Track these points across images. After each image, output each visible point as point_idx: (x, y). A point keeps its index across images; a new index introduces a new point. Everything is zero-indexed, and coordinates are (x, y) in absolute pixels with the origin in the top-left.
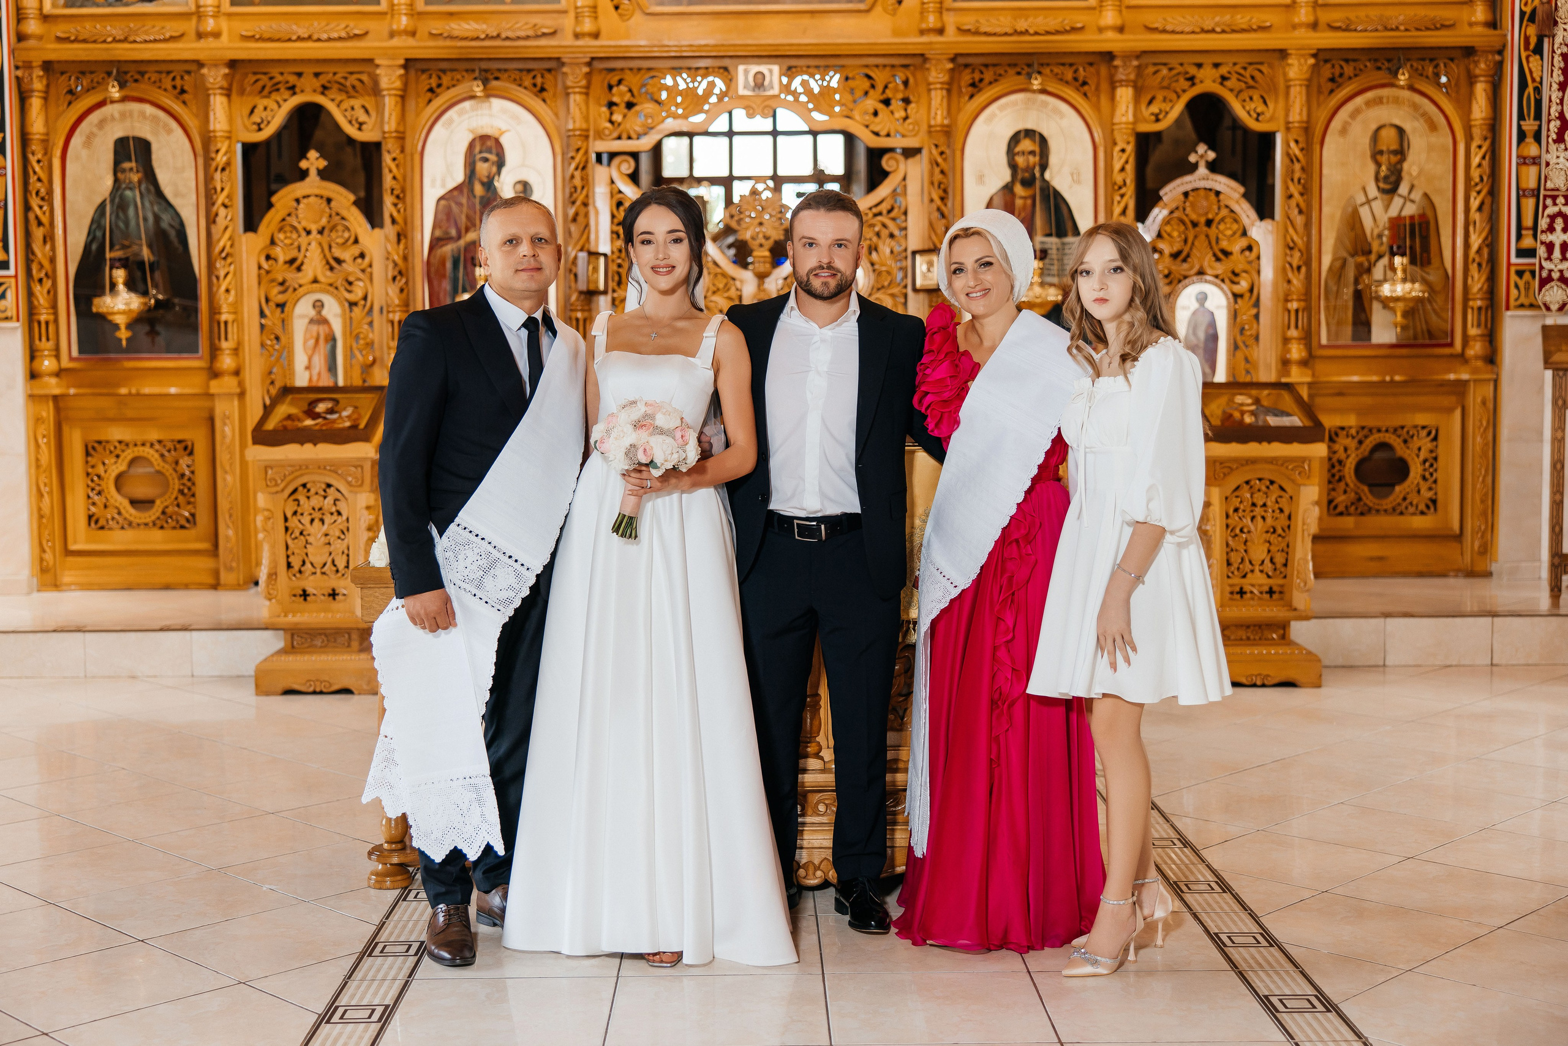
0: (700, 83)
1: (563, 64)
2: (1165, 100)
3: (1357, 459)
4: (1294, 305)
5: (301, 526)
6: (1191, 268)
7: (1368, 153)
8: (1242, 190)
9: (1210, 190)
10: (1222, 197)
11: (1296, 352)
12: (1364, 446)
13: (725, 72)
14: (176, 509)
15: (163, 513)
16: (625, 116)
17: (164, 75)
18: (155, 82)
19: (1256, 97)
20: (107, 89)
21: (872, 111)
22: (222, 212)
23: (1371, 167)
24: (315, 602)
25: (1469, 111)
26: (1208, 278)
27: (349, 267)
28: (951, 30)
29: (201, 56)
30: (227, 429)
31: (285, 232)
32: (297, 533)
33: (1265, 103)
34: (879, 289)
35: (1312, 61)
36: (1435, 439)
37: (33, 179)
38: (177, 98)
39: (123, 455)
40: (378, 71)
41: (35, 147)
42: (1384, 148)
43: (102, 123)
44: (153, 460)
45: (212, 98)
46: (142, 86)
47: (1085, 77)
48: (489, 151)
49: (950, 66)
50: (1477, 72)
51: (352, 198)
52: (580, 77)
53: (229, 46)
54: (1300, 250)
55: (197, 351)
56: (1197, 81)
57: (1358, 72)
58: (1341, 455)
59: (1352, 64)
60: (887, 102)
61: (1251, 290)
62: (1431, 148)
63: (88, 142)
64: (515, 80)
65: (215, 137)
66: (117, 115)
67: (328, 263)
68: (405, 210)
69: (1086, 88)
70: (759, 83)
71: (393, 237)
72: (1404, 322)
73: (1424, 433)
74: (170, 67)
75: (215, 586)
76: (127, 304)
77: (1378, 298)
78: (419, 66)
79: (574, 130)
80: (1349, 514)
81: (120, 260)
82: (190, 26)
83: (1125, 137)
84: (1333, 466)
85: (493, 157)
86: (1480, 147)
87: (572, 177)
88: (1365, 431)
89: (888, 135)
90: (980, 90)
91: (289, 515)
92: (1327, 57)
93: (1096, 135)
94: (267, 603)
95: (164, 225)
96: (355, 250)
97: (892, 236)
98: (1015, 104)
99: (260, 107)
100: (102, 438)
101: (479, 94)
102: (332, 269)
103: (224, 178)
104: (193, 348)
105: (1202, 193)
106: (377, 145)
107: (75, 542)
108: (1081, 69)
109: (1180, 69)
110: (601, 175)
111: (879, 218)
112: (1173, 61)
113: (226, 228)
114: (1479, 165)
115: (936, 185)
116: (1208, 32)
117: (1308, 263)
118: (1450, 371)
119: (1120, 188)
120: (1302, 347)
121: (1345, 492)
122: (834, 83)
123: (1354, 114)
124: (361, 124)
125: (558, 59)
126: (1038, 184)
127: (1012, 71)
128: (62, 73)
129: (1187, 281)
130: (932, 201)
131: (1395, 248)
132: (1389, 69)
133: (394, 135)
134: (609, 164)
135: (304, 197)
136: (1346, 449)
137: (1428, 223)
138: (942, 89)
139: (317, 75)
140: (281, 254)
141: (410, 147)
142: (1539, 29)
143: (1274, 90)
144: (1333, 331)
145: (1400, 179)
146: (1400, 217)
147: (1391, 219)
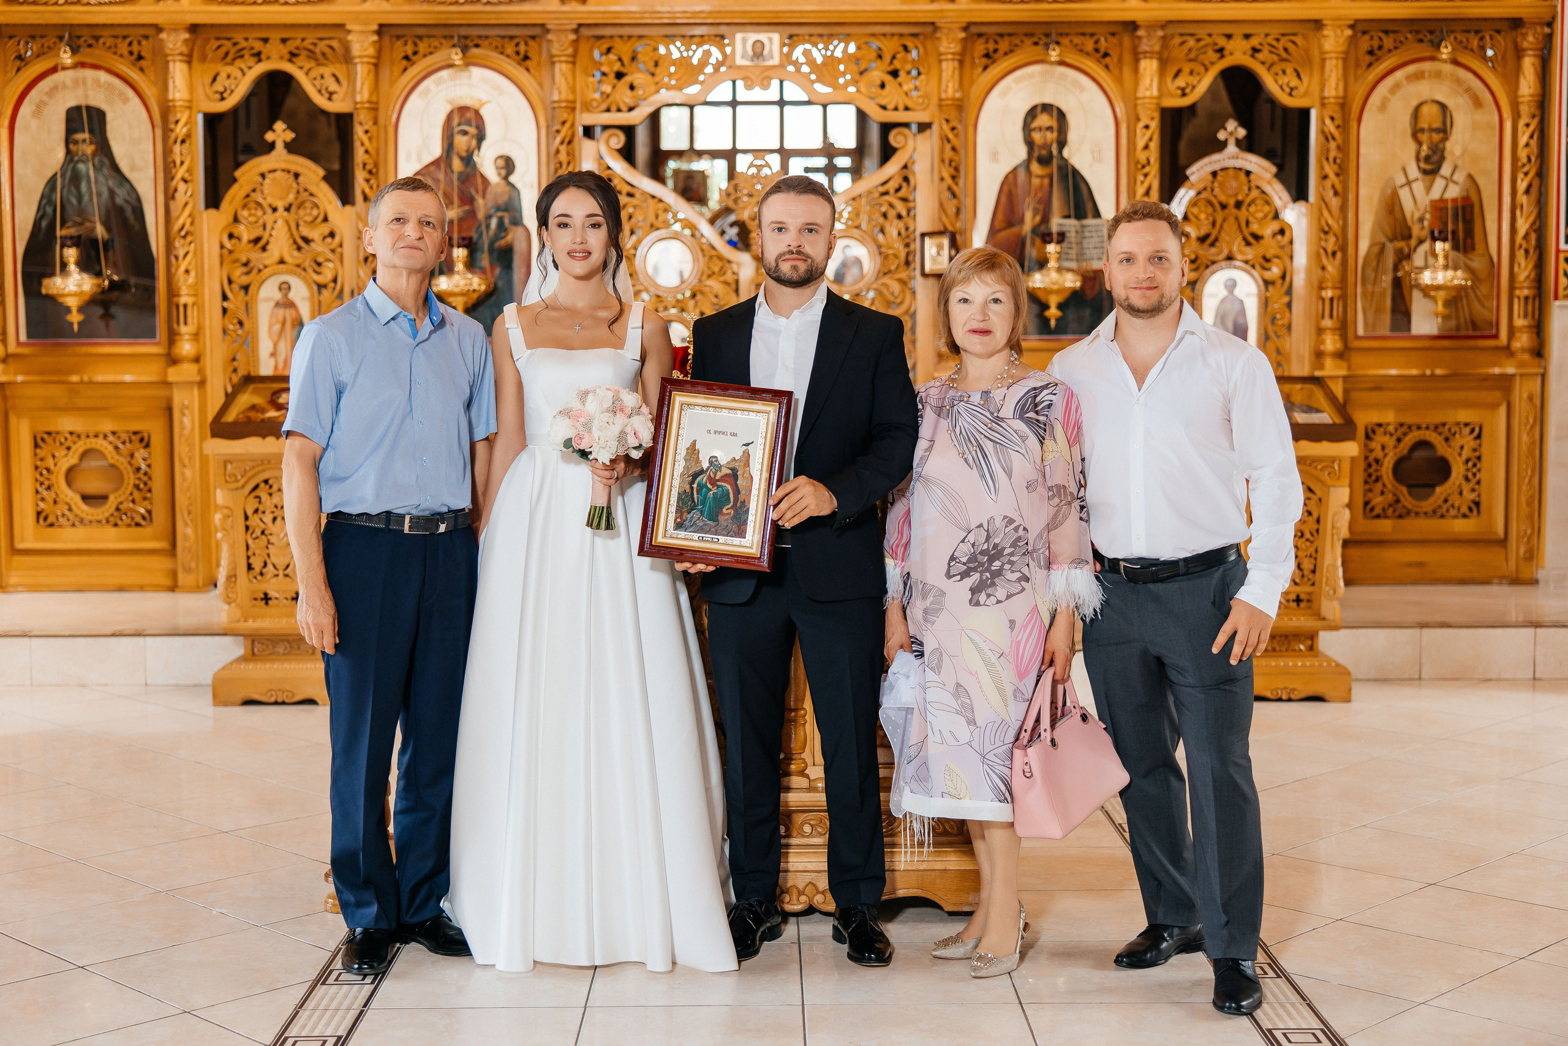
0: (694, 52)
1: (548, 31)
2: (1191, 73)
3: (1395, 458)
4: (1328, 294)
5: (262, 525)
6: (1219, 253)
7: (1409, 131)
8: (1274, 169)
9: (1240, 169)
10: (1252, 177)
11: (1331, 343)
12: (1402, 444)
13: (722, 40)
14: (131, 505)
15: (118, 509)
16: (614, 87)
17: (120, 40)
18: (110, 47)
19: (1289, 71)
20: (58, 55)
21: (879, 83)
22: (182, 187)
23: (1412, 146)
24: (278, 606)
25: (1517, 87)
26: (1237, 263)
27: (318, 247)
29: (159, 20)
30: (186, 421)
31: (249, 209)
32: (258, 532)
33: (1299, 76)
34: (885, 274)
35: (1349, 32)
36: (1479, 437)
38: (134, 65)
39: (74, 448)
40: (350, 37)
42: (1425, 126)
43: (52, 94)
44: (106, 452)
45: (171, 65)
46: (96, 52)
47: (1107, 48)
48: (469, 123)
49: (963, 35)
50: (1525, 45)
51: (321, 172)
52: (566, 44)
53: (189, 9)
54: (1335, 235)
55: (153, 336)
56: (1226, 53)
57: (1398, 44)
58: (1378, 453)
59: (1392, 36)
60: (895, 74)
61: (1283, 277)
62: (1475, 127)
63: (38, 114)
64: (497, 47)
65: (175, 107)
66: (69, 83)
67: (295, 242)
68: (378, 186)
69: (1108, 60)
70: (758, 52)
72: (1447, 312)
73: (1467, 430)
74: (126, 32)
75: (173, 588)
76: (79, 286)
77: (1418, 286)
78: (394, 32)
79: (559, 102)
80: (1386, 517)
81: (71, 238)
83: (1149, 112)
84: (1370, 466)
85: (472, 130)
86: (1528, 125)
87: (558, 152)
88: (1405, 428)
89: (896, 109)
90: (994, 62)
91: (250, 513)
92: (1366, 29)
93: (1118, 110)
94: (226, 607)
95: (119, 201)
96: (325, 229)
97: (899, 217)
98: (1031, 76)
99: (223, 75)
100: (52, 429)
101: (457, 62)
102: (299, 248)
103: (184, 151)
104: (150, 333)
105: (1231, 172)
106: (350, 116)
107: (23, 540)
108: (1102, 40)
109: (1208, 40)
110: (588, 149)
111: (886, 198)
112: (1201, 32)
113: (186, 204)
114: (1527, 145)
115: (947, 162)
117: (1344, 248)
118: (1494, 365)
119: (1143, 167)
120: (1337, 338)
121: (1382, 493)
122: (838, 54)
123: (1395, 89)
124: (331, 94)
125: (543, 25)
126: (1055, 162)
127: (1028, 42)
128: (11, 37)
129: (1215, 267)
130: (942, 179)
131: (1436, 233)
132: (1431, 41)
133: (367, 105)
134: (597, 139)
135: (270, 172)
136: (1383, 448)
137: (1472, 206)
138: (953, 60)
139: (284, 41)
140: (245, 233)
141: (384, 119)
143: (1308, 63)
144: (1370, 321)
145: (1442, 159)
146: (1442, 200)
147: (1433, 202)
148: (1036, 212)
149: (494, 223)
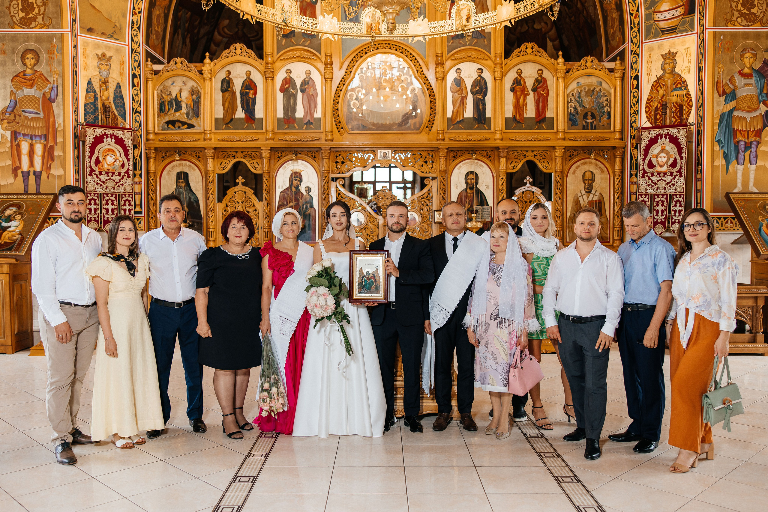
0: (366, 156)
1: (321, 149)
2: (516, 162)
7: (582, 180)
8: (541, 191)
9: (531, 191)
10: (535, 193)
13: (374, 153)
16: (341, 166)
17: (193, 152)
18: (190, 154)
19: (545, 162)
20: (175, 157)
21: (421, 165)
22: (211, 196)
23: (583, 184)
25: (614, 167)
28: (447, 139)
29: (205, 146)
31: (231, 202)
33: (548, 163)
35: (563, 150)
37: (150, 185)
38: (197, 159)
40: (262, 151)
41: (151, 175)
42: (587, 178)
43: (172, 168)
45: (208, 160)
46: (186, 156)
47: (490, 155)
48: (297, 177)
49: (446, 151)
50: (617, 154)
51: (253, 192)
52: (327, 154)
53: (214, 143)
54: (560, 211)
56: (526, 156)
57: (578, 154)
59: (576, 151)
60: (426, 162)
62: (602, 179)
63: (168, 174)
64: (306, 154)
65: (209, 172)
66: (177, 165)
68: (270, 196)
69: (491, 158)
70: (385, 156)
71: (266, 204)
74: (195, 150)
78: (275, 149)
79: (324, 170)
82: (202, 137)
83: (503, 174)
85: (298, 179)
86: (618, 178)
87: (324, 185)
89: (427, 173)
90: (456, 159)
92: (568, 149)
93: (494, 173)
95: (192, 200)
96: (254, 209)
97: (427, 205)
98: (467, 163)
99: (224, 162)
101: (294, 159)
103: (212, 185)
105: (528, 192)
106: (262, 174)
108: (489, 152)
109: (521, 152)
111: (423, 199)
112: (519, 150)
113: (212, 201)
114: (618, 184)
115: (442, 189)
116: (530, 141)
117: (562, 215)
119: (502, 190)
122: (409, 156)
123: (577, 167)
124: (256, 168)
126: (475, 189)
127: (466, 153)
130: (440, 194)
131: (589, 209)
132: (588, 153)
133: (267, 171)
134: (336, 181)
135: (237, 191)
137: (601, 203)
138: (444, 158)
139: (242, 152)
141: (272, 176)
142: (636, 141)
143: (551, 159)
144: (571, 237)
145: (592, 188)
146: (592, 201)
147: (589, 201)
148: (469, 204)
149: (305, 206)
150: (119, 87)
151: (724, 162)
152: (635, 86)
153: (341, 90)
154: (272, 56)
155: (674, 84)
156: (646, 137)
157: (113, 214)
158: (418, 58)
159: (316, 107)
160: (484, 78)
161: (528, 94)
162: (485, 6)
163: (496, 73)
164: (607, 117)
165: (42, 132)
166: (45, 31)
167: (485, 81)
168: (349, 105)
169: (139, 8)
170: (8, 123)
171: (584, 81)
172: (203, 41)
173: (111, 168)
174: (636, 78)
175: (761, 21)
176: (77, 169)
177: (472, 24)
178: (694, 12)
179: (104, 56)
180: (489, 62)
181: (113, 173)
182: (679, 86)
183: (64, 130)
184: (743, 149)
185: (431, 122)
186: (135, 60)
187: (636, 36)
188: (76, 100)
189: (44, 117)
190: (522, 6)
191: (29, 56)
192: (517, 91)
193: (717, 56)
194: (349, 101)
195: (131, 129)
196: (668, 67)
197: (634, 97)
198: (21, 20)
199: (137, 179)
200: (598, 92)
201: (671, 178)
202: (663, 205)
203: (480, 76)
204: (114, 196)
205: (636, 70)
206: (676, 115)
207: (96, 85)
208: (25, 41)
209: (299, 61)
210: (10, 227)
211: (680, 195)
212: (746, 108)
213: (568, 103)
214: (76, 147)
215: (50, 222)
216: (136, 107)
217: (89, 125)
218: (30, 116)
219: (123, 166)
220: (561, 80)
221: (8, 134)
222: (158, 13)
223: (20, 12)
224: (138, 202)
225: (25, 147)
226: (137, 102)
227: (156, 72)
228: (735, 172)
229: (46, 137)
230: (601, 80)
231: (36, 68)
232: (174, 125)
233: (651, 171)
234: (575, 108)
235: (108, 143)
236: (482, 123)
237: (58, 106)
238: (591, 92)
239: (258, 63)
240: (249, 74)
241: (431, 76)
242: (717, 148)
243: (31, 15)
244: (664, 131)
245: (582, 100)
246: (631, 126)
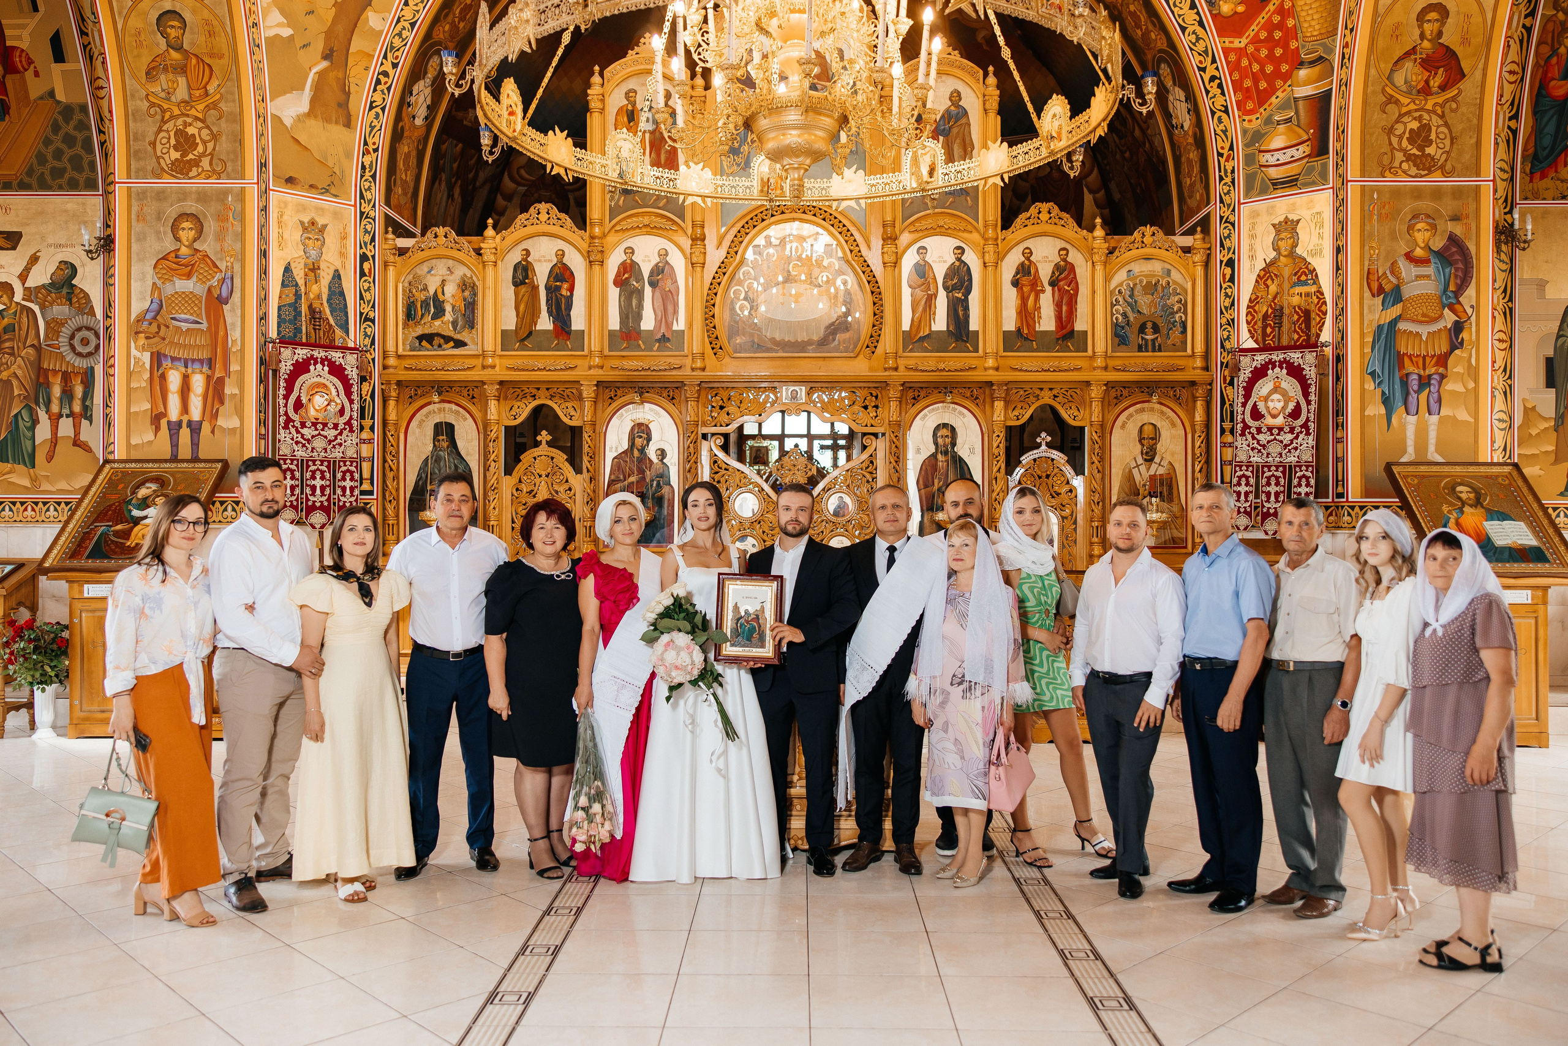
0: (761, 396)
1: (685, 385)
2: (1021, 408)
4: (1096, 524)
7: (1137, 439)
8: (1065, 458)
9: (1049, 458)
10: (1055, 462)
13: (775, 390)
16: (719, 414)
17: (463, 389)
18: (459, 392)
19: (1073, 408)
20: (432, 396)
21: (858, 412)
22: (493, 464)
23: (1139, 446)
25: (1194, 416)
28: (901, 368)
29: (484, 379)
31: (527, 476)
33: (1079, 410)
35: (1104, 388)
37: (389, 445)
38: (470, 401)
40: (582, 388)
41: (391, 427)
42: (1146, 436)
43: (427, 416)
45: (489, 402)
46: (451, 395)
47: (977, 395)
48: (643, 432)
49: (901, 388)
50: (1197, 395)
51: (565, 457)
52: (694, 392)
53: (500, 372)
54: (1098, 492)
56: (1040, 398)
57: (1130, 394)
59: (1126, 390)
60: (866, 407)
61: (1072, 515)
62: (1172, 437)
63: (420, 425)
64: (658, 393)
65: (490, 422)
66: (436, 410)
68: (595, 464)
69: (978, 401)
70: (794, 396)
71: (588, 479)
72: (1159, 534)
74: (467, 384)
78: (605, 385)
79: (689, 421)
82: (478, 362)
83: (999, 428)
85: (645, 436)
86: (1200, 437)
87: (689, 447)
89: (867, 426)
90: (918, 402)
92: (1113, 386)
93: (983, 427)
95: (461, 472)
96: (566, 487)
97: (868, 482)
98: (938, 409)
99: (516, 406)
101: (637, 401)
103: (494, 446)
105: (1044, 459)
106: (581, 427)
108: (975, 391)
109: (1031, 391)
110: (705, 446)
112: (1027, 387)
113: (494, 473)
114: (1200, 447)
115: (893, 453)
116: (1046, 371)
117: (1103, 500)
119: (997, 457)
120: (1099, 548)
122: (836, 397)
123: (1129, 417)
124: (571, 416)
125: (682, 382)
126: (950, 453)
127: (936, 391)
128: (407, 387)
130: (890, 462)
131: (1152, 493)
132: (1148, 393)
133: (590, 422)
134: (709, 440)
135: (539, 456)
137: (1171, 478)
138: (896, 401)
139: (548, 389)
140: (525, 488)
141: (599, 430)
142: (1230, 373)
143: (1084, 403)
145: (1155, 454)
146: (1155, 475)
147: (1151, 477)
148: (940, 480)
149: (655, 483)
150: (337, 276)
151: (1383, 410)
152: (1228, 277)
153: (719, 284)
154: (601, 224)
155: (1296, 274)
156: (1247, 365)
157: (323, 494)
158: (853, 230)
159: (675, 312)
160: (965, 264)
161: (1043, 291)
162: (967, 141)
163: (987, 255)
164: (1180, 330)
165: (205, 354)
166: (213, 184)
167: (969, 269)
168: (733, 309)
169: (374, 144)
170: (147, 338)
171: (1138, 268)
172: (483, 193)
173: (321, 416)
174: (1230, 263)
175: (1442, 167)
176: (262, 418)
177: (939, 181)
178: (1327, 153)
179: (313, 224)
180: (975, 237)
181: (325, 425)
182: (1303, 278)
183: (242, 351)
184: (1416, 388)
185: (875, 339)
186: (366, 231)
187: (1229, 192)
188: (263, 300)
189: (209, 328)
190: (1020, 151)
191: (186, 225)
192: (1023, 285)
193: (1367, 228)
194: (732, 302)
195: (357, 349)
196: (1284, 246)
197: (1227, 295)
198: (173, 164)
199: (365, 435)
200: (1163, 288)
201: (1290, 437)
202: (1277, 484)
203: (959, 259)
204: (326, 463)
205: (1229, 249)
206: (1300, 328)
207: (299, 274)
208: (179, 200)
209: (648, 233)
210: (146, 517)
211: (1307, 467)
212: (1420, 318)
213: (1113, 306)
214: (262, 380)
215: (213, 509)
216: (366, 311)
217: (284, 342)
218: (184, 326)
219: (342, 412)
220: (1099, 268)
221: (146, 357)
222: (406, 149)
223: (172, 150)
224: (366, 474)
225: (174, 379)
226: (369, 302)
227: (402, 252)
228: (1403, 426)
229: (211, 363)
230: (1169, 267)
231: (196, 245)
232: (431, 343)
233: (1257, 424)
234: (1125, 315)
235: (318, 374)
236: (963, 341)
237: (233, 310)
238: (1151, 288)
239: (576, 236)
240: (561, 254)
241: (874, 258)
242: (1370, 385)
243: (191, 156)
244: (1278, 356)
245: (1136, 302)
246: (1222, 346)
